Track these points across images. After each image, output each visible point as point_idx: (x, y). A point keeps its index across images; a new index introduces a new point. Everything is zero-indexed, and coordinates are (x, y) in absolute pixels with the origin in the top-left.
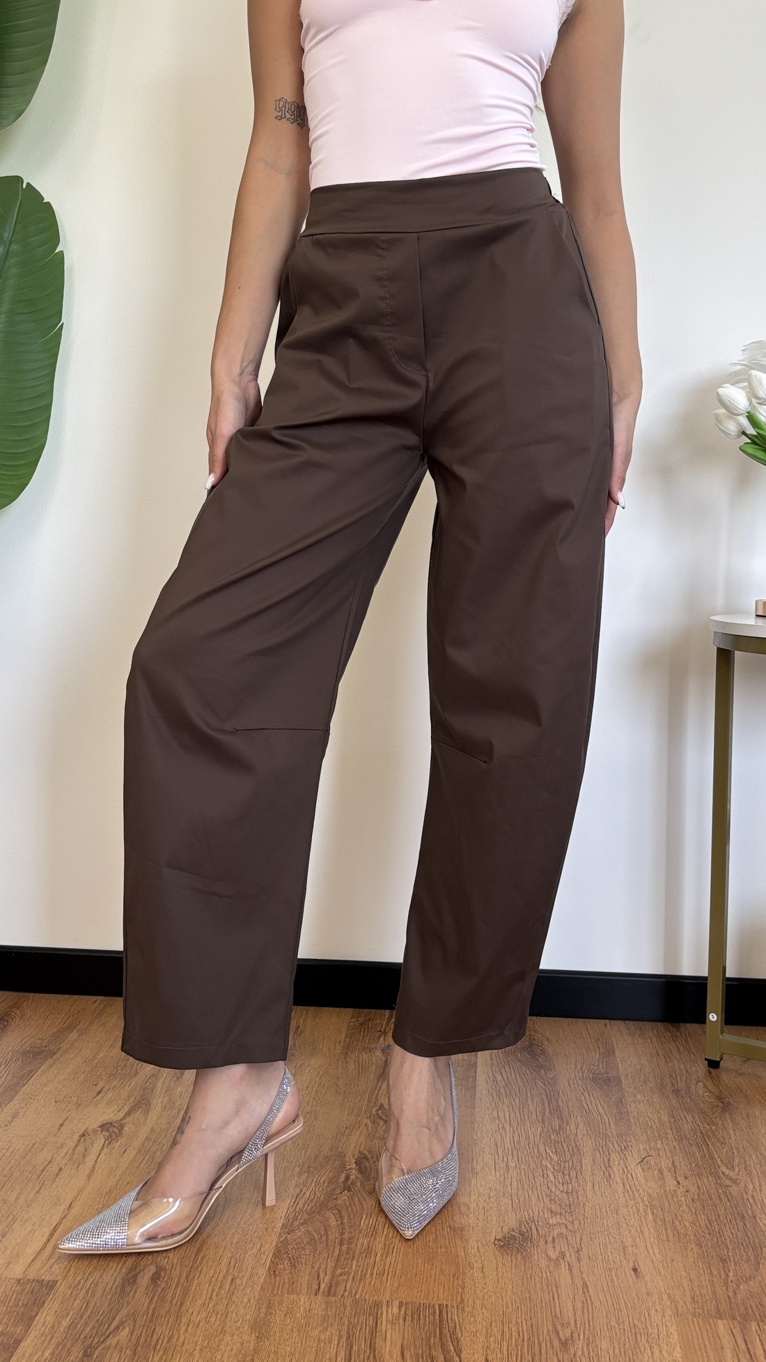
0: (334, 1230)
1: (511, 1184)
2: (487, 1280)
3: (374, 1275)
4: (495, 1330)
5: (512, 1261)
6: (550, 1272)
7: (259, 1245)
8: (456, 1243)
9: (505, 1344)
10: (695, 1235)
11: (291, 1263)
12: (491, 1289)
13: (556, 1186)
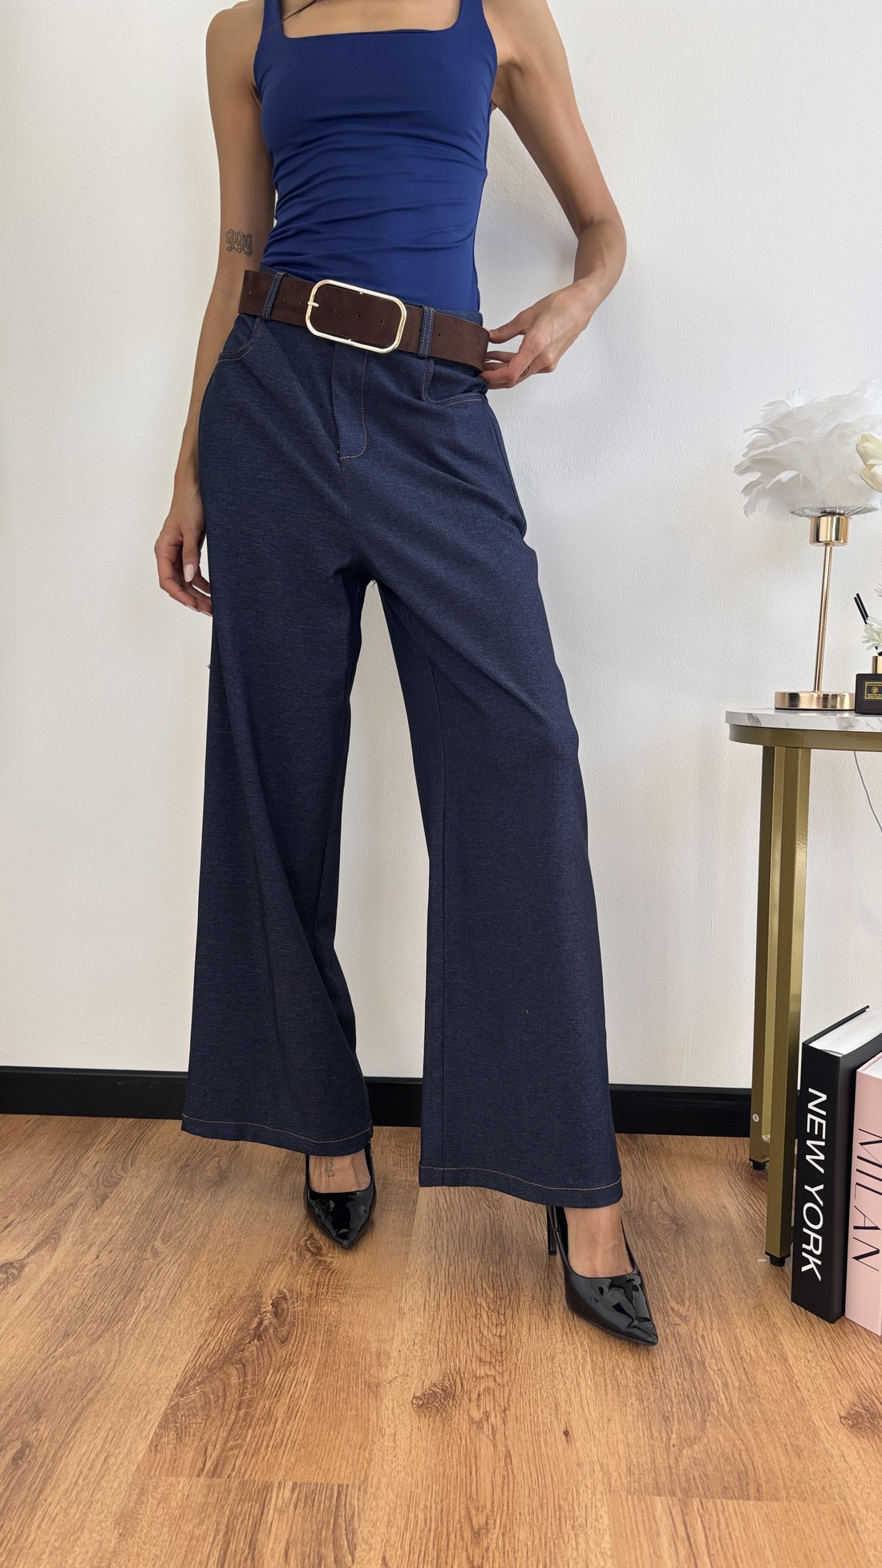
0: (234, 1390)
1: (439, 1328)
2: (398, 1451)
3: (270, 1449)
4: (399, 1517)
5: (429, 1425)
6: (471, 1438)
7: (146, 1411)
8: (369, 1404)
9: (408, 1536)
10: (637, 1387)
11: (177, 1435)
12: (401, 1463)
13: (488, 1328)
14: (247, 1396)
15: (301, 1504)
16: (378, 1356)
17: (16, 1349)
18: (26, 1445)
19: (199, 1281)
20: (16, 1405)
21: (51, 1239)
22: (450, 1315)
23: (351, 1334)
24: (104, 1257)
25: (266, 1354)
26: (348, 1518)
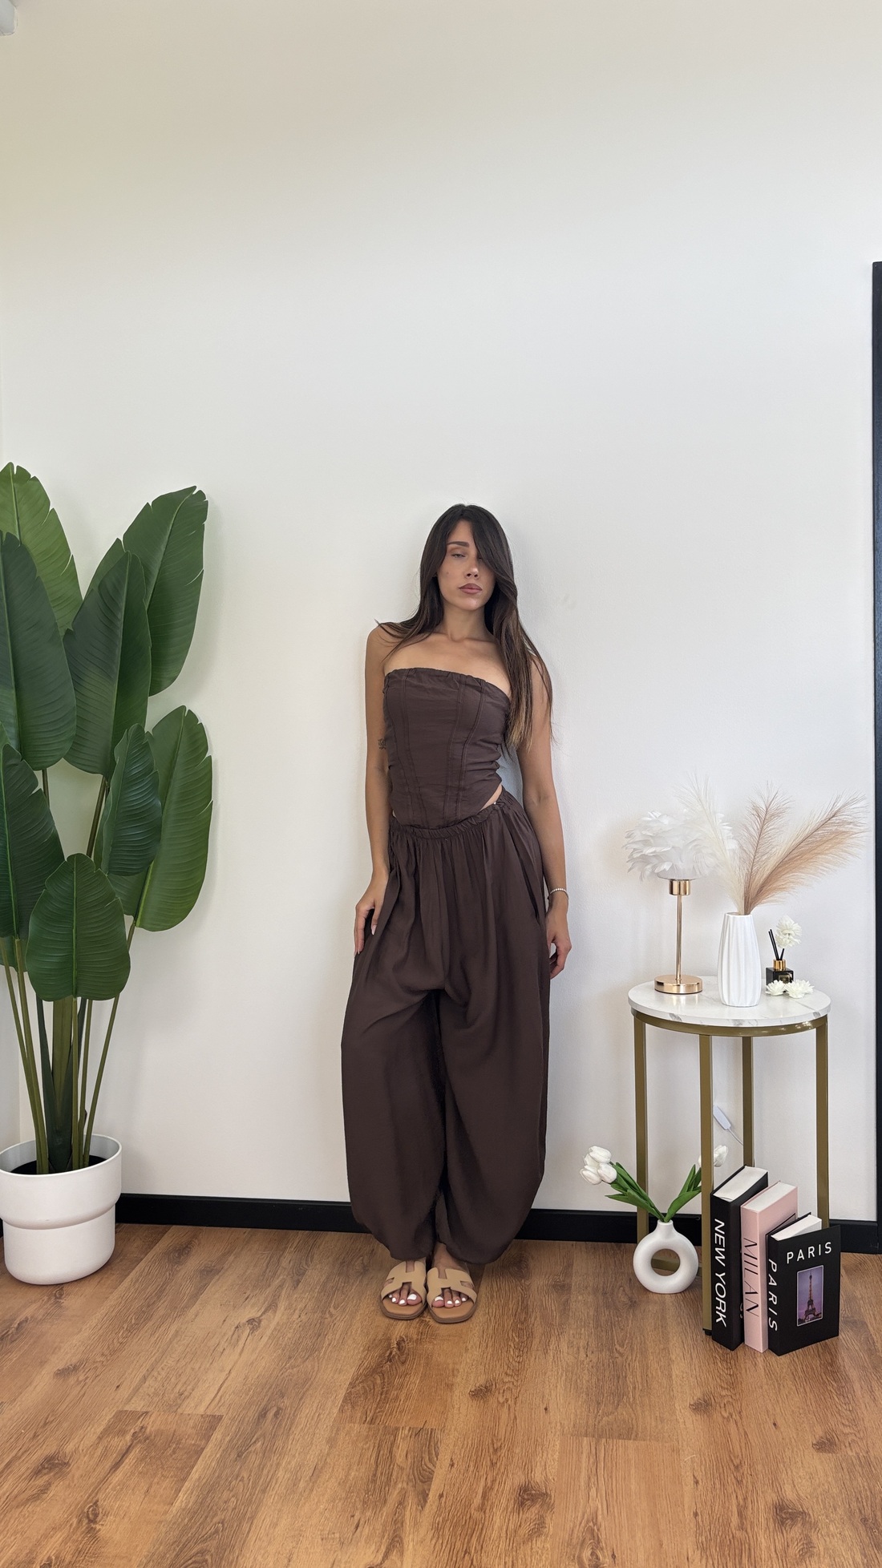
0: (378, 1386)
1: (487, 1357)
2: (461, 1415)
3: (397, 1413)
4: (459, 1442)
5: (477, 1404)
6: (497, 1410)
7: (335, 1395)
8: (447, 1393)
9: (463, 1450)
10: (587, 1388)
11: (352, 1405)
12: (462, 1420)
13: (513, 1357)
14: (385, 1389)
15: (413, 1436)
16: (453, 1371)
17: (266, 1364)
18: (279, 1409)
19: (357, 1330)
20: (271, 1390)
21: (272, 1306)
22: (493, 1351)
23: (439, 1360)
24: (303, 1317)
25: (394, 1369)
26: (436, 1440)
